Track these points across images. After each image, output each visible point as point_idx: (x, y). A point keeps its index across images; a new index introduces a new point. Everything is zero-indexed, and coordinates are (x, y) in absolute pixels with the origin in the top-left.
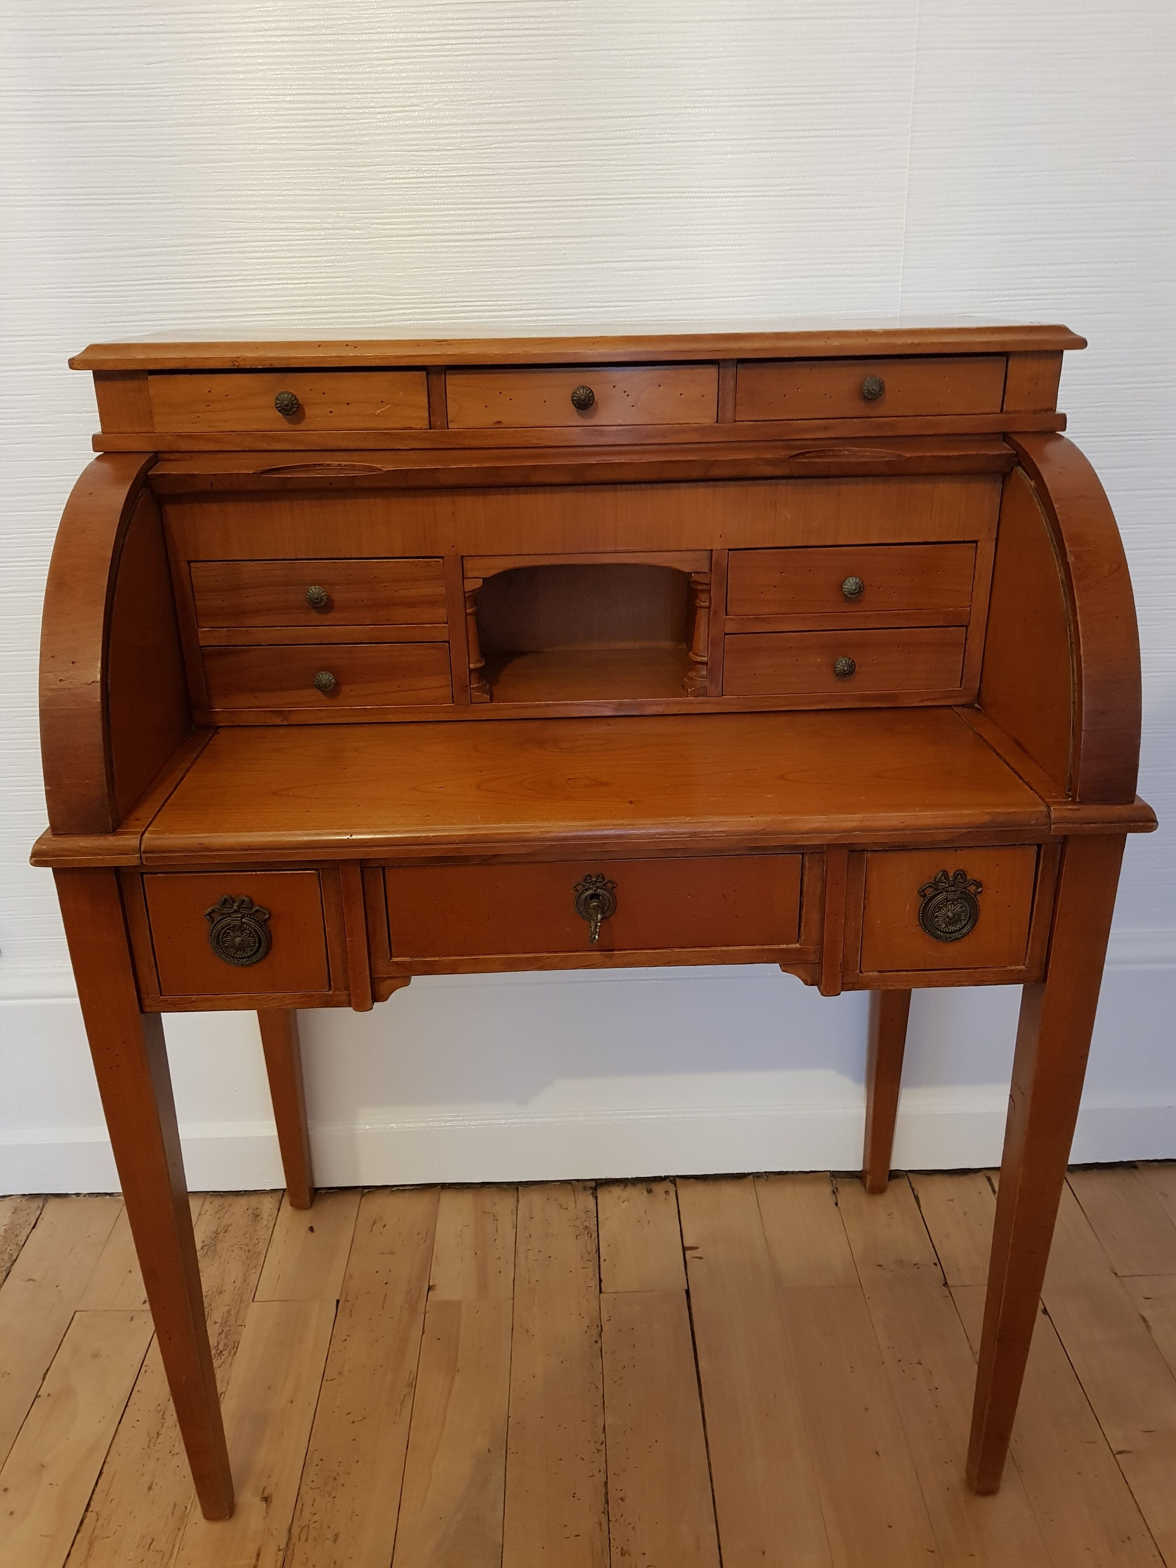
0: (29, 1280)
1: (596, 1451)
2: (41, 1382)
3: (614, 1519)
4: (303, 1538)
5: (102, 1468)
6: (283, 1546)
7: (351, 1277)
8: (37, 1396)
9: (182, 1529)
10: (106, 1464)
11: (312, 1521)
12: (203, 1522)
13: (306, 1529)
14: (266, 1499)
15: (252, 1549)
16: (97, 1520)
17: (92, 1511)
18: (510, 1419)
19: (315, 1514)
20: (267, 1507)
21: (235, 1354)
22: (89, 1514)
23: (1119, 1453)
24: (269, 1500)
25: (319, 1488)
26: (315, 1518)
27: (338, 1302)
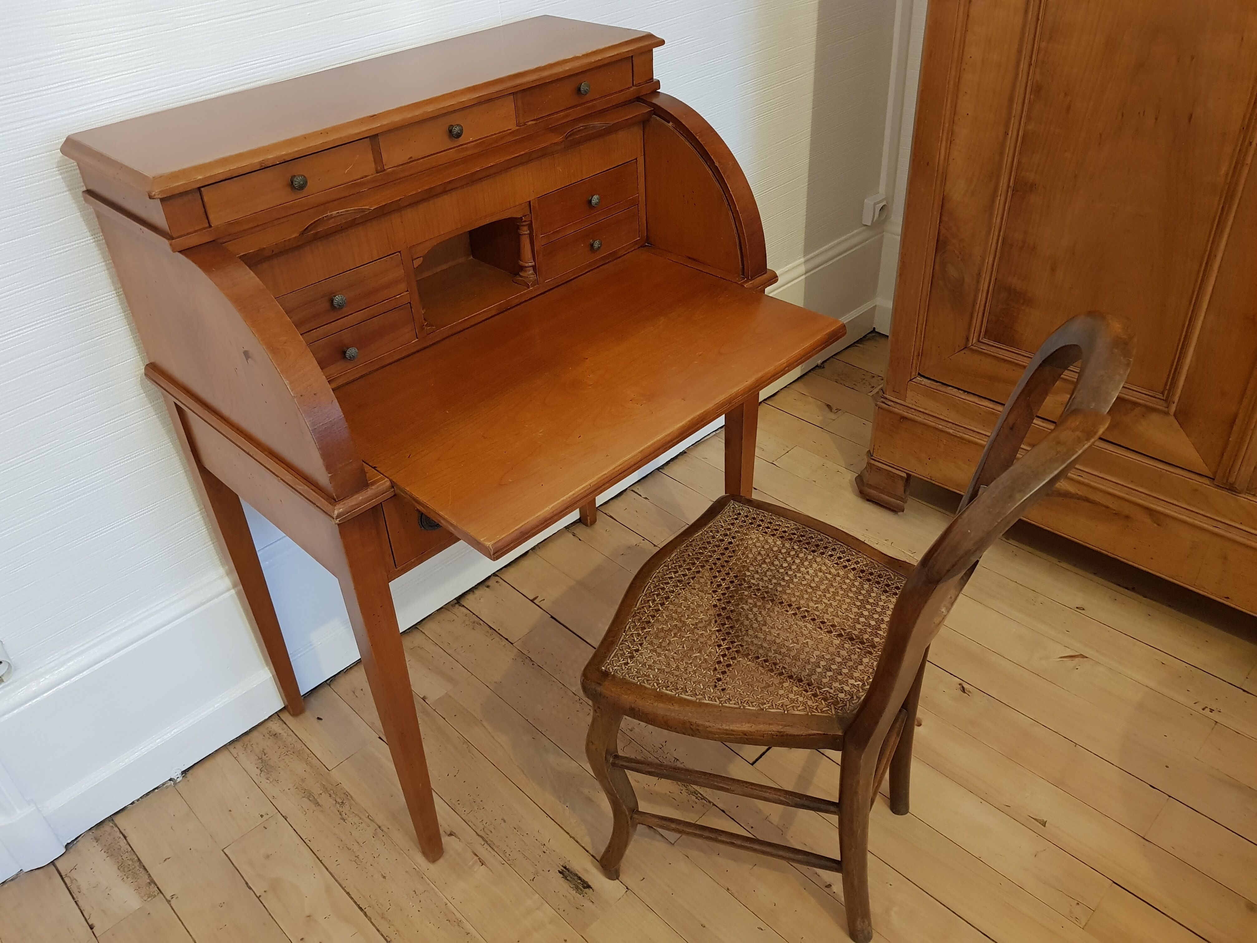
0: (165, 860)
2: (251, 891)
5: (345, 891)
6: (482, 842)
7: (373, 723)
8: (258, 898)
9: (424, 876)
10: (346, 889)
11: (485, 824)
12: (432, 867)
13: (485, 829)
14: (451, 835)
15: (469, 854)
16: (374, 909)
17: (366, 908)
18: (528, 720)
19: (483, 820)
20: (455, 837)
21: (351, 797)
22: (365, 910)
24: (452, 833)
25: (472, 811)
26: (484, 822)
27: (380, 738)
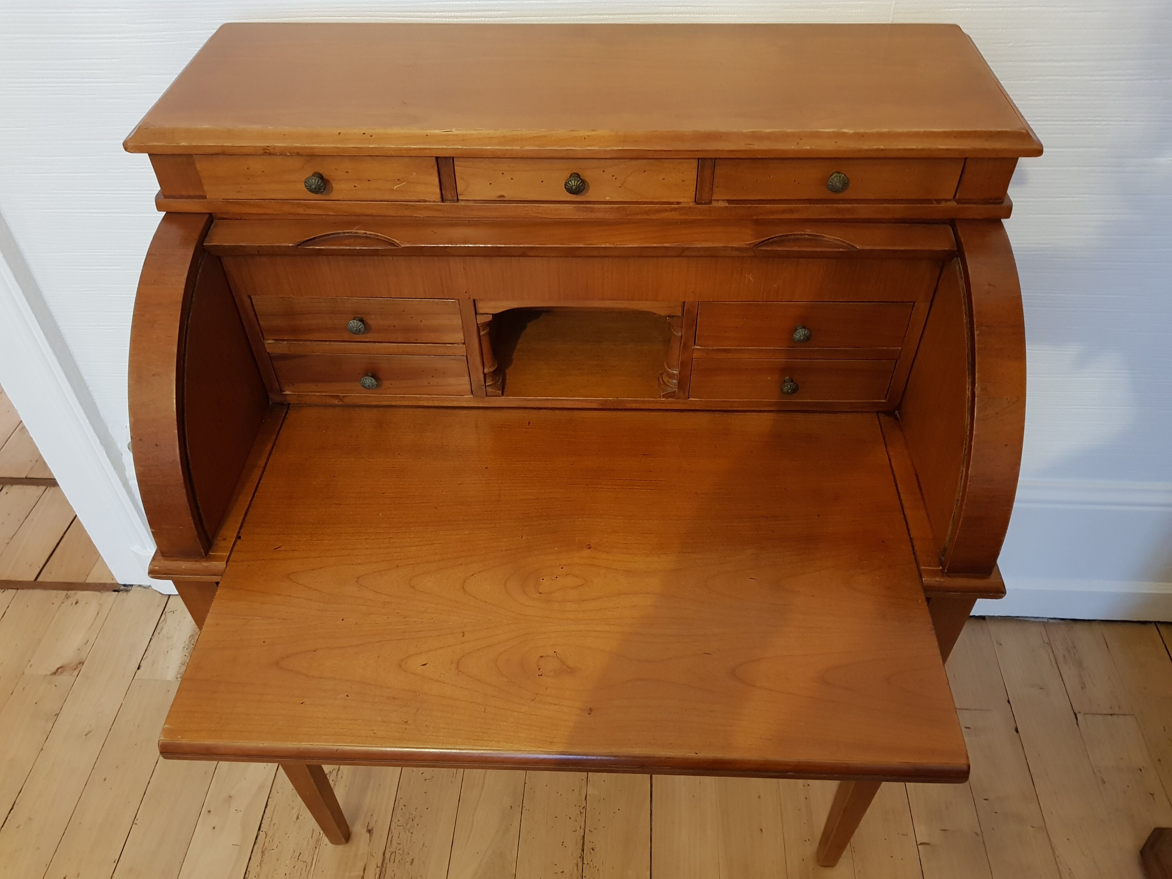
1: (579, 813)
3: (586, 863)
4: (392, 861)
5: (268, 801)
6: (379, 865)
9: (318, 849)
10: (269, 799)
11: (398, 849)
12: (331, 846)
13: (394, 853)
14: (370, 831)
15: (360, 865)
16: (266, 837)
17: (262, 831)
18: (526, 785)
19: (400, 844)
20: (370, 836)
22: (261, 833)
23: (921, 844)
25: (402, 826)
26: (400, 847)
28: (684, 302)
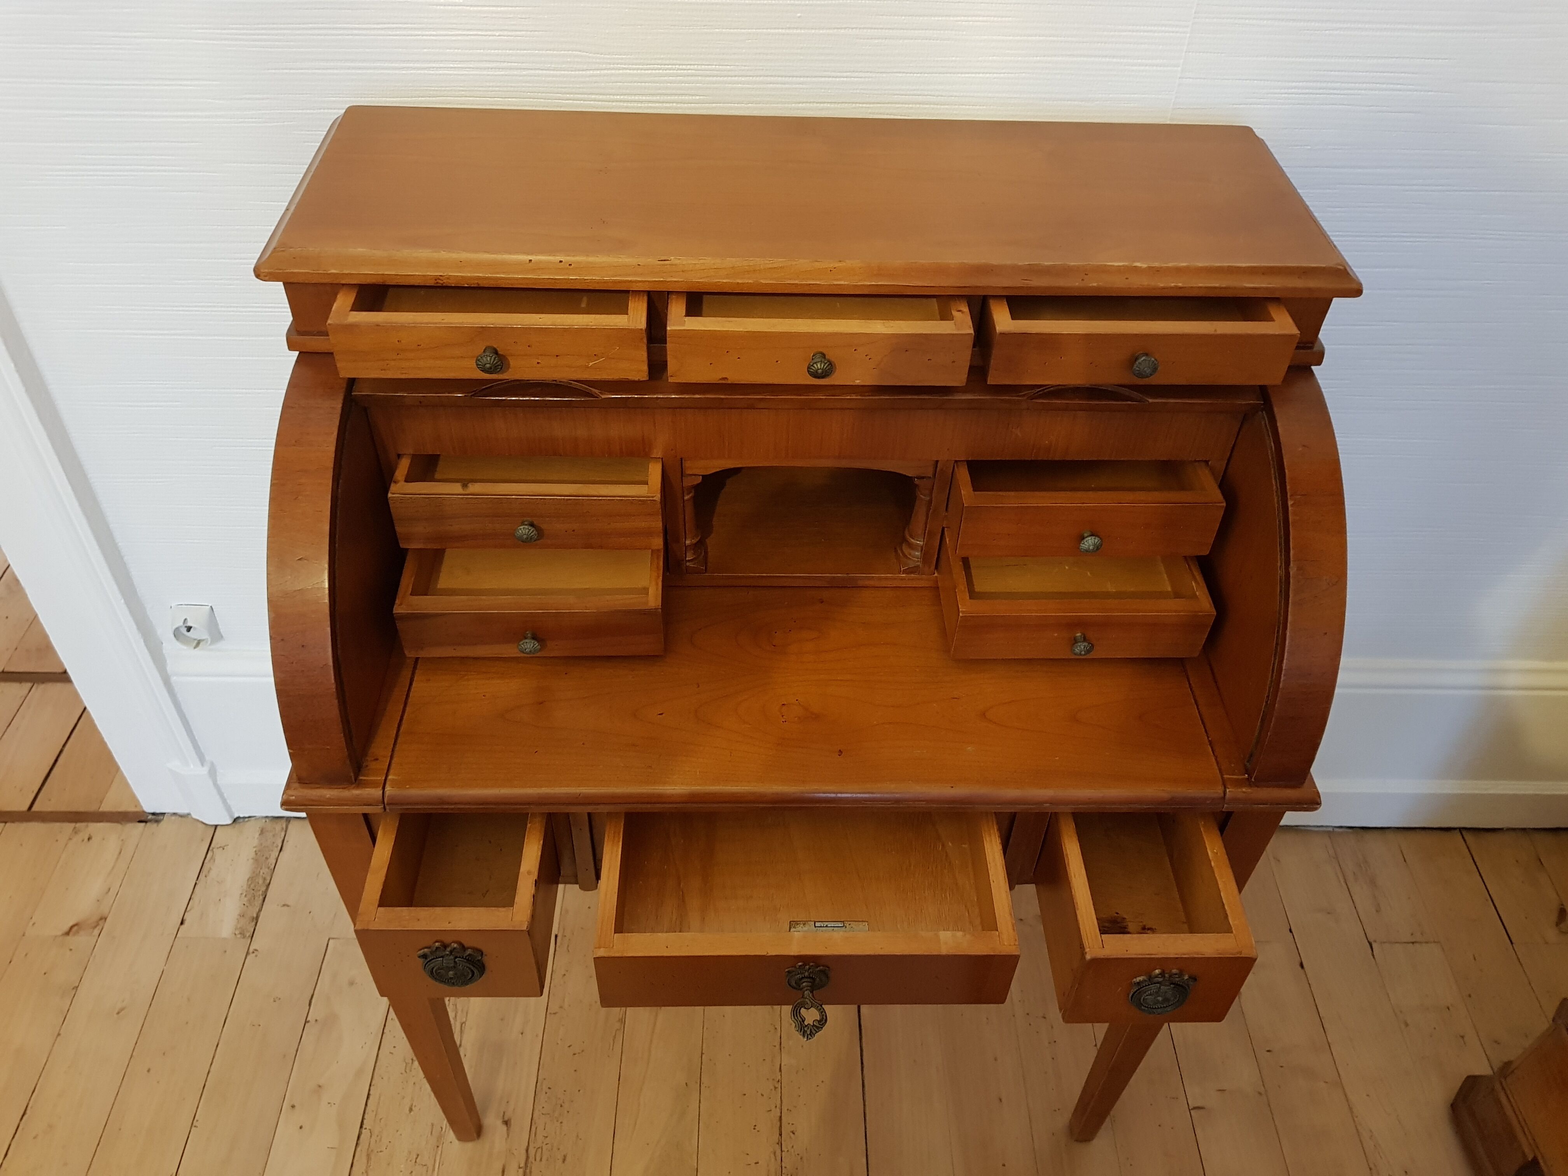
0: (284, 905)
1: (773, 1088)
2: (308, 1007)
3: (786, 1150)
4: (538, 1159)
5: (369, 1090)
6: (522, 1165)
7: (567, 911)
8: (306, 1022)
9: (440, 1148)
10: (372, 1088)
11: (545, 1143)
12: (456, 1143)
13: (540, 1150)
14: (506, 1123)
15: (498, 1166)
16: (371, 1136)
17: (366, 1129)
18: (703, 1056)
19: (547, 1137)
20: (508, 1130)
22: (364, 1131)
23: (1195, 1108)
24: (509, 1122)
25: (548, 1114)
26: (547, 1140)
27: (555, 937)
28: (937, 462)
